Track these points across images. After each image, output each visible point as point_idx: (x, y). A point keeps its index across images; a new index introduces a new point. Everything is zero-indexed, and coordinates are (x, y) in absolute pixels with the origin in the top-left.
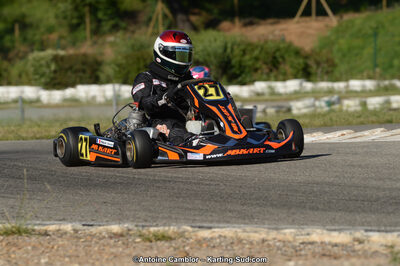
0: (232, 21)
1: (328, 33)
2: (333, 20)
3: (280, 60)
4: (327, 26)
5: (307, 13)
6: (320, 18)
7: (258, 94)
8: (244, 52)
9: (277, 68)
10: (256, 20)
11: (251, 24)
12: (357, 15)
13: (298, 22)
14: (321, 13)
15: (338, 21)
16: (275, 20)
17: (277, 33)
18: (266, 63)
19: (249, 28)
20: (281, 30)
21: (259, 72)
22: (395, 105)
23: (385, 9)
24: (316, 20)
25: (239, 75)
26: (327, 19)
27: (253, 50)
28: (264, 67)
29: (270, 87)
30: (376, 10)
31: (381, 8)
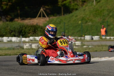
0: (18, 18)
1: (46, 23)
2: (47, 19)
3: (36, 30)
4: (46, 20)
5: (40, 16)
6: (43, 18)
7: (31, 40)
8: (26, 28)
9: (36, 33)
10: (25, 18)
11: (23, 19)
12: (54, 17)
13: (37, 19)
14: (44, 16)
15: (49, 19)
16: (31, 18)
17: (31, 22)
18: (32, 31)
19: (23, 21)
20: (32, 21)
21: (30, 34)
22: (77, 45)
23: (62, 16)
24: (42, 19)
25: (24, 35)
26: (45, 18)
27: (29, 27)
28: (32, 32)
29: (34, 38)
30: (60, 16)
31: (61, 15)
